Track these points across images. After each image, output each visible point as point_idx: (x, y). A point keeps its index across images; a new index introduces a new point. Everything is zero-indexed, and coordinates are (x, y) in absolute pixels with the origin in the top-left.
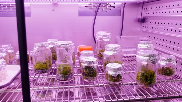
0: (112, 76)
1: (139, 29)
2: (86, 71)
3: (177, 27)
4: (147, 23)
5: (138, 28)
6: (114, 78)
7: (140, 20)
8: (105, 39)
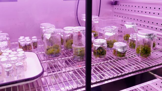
0: (121, 53)
1: (111, 11)
2: (99, 51)
3: (156, 11)
4: (119, 5)
5: (110, 9)
6: (122, 54)
7: (114, 3)
8: (95, 21)
